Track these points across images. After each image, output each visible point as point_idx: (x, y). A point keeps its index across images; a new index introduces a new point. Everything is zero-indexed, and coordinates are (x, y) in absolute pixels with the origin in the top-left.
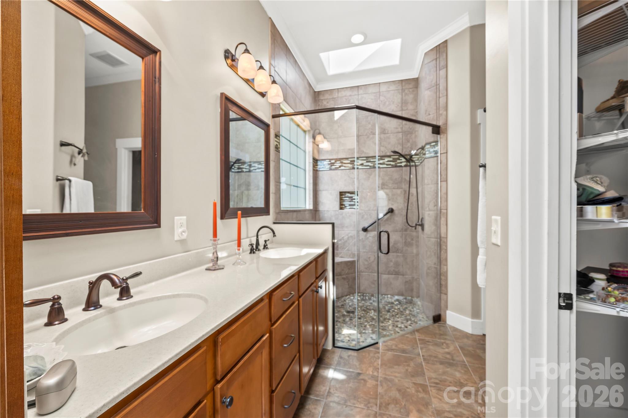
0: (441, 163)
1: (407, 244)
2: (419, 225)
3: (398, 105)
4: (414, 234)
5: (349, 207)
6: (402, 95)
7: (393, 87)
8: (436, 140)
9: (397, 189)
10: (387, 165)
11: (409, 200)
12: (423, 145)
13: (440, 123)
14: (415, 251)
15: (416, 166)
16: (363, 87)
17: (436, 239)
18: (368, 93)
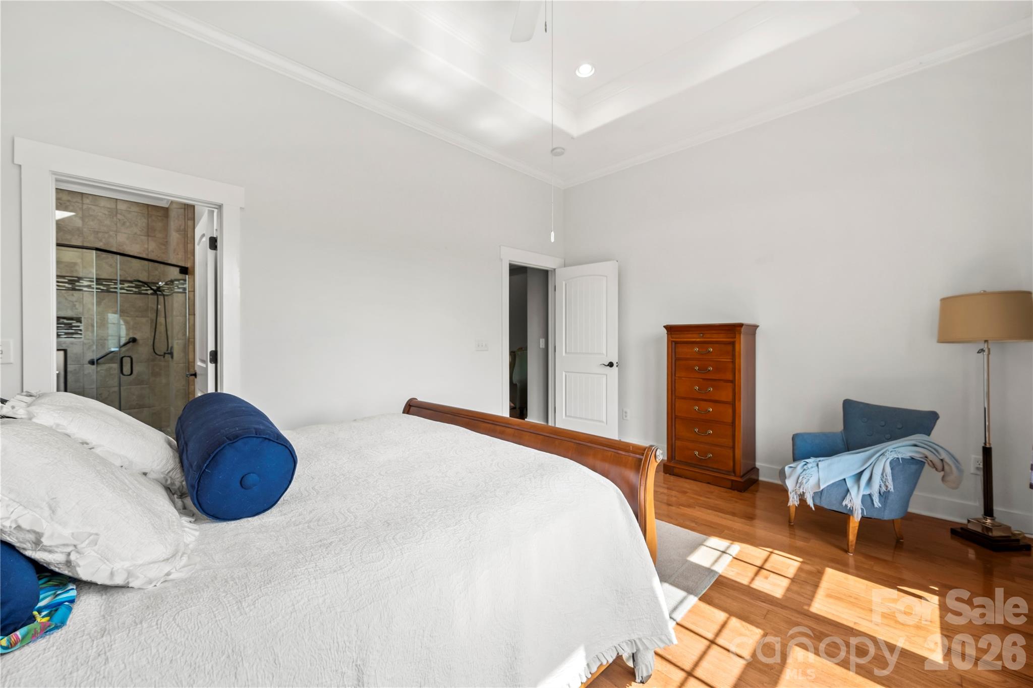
0: (189, 299)
1: (155, 374)
2: (168, 353)
3: (143, 230)
4: (163, 364)
5: (65, 336)
6: (148, 220)
7: (134, 209)
8: (184, 278)
9: (141, 317)
10: (127, 290)
11: (157, 329)
12: (173, 278)
13: (188, 265)
14: (164, 381)
15: (164, 295)
16: (91, 197)
17: (185, 364)
18: (99, 206)
